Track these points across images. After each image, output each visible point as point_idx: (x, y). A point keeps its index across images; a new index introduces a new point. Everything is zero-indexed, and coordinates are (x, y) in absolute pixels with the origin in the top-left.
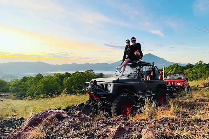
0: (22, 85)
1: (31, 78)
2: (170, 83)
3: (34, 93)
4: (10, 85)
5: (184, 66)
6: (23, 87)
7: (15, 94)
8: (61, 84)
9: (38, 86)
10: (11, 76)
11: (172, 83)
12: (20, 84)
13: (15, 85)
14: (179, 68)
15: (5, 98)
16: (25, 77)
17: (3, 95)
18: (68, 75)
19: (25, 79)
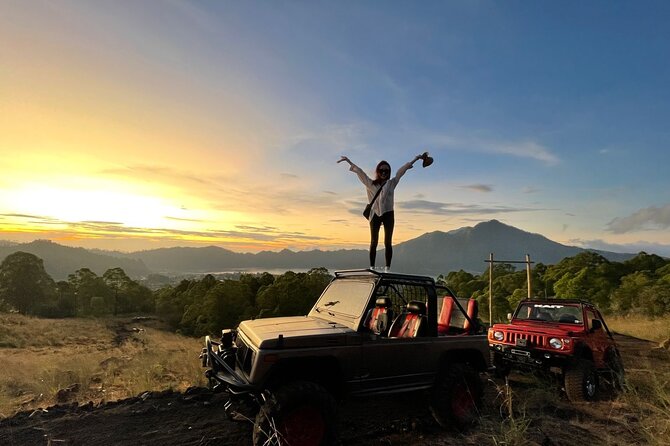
0: (177, 299)
1: (194, 283)
2: (524, 337)
3: (196, 319)
4: (156, 297)
5: (622, 261)
6: (178, 303)
7: (163, 319)
8: (253, 300)
9: (205, 303)
10: (162, 278)
11: (529, 337)
12: (174, 295)
13: (164, 298)
14: (600, 268)
15: (146, 326)
16: (185, 281)
17: (142, 319)
18: (269, 278)
19: (185, 285)
